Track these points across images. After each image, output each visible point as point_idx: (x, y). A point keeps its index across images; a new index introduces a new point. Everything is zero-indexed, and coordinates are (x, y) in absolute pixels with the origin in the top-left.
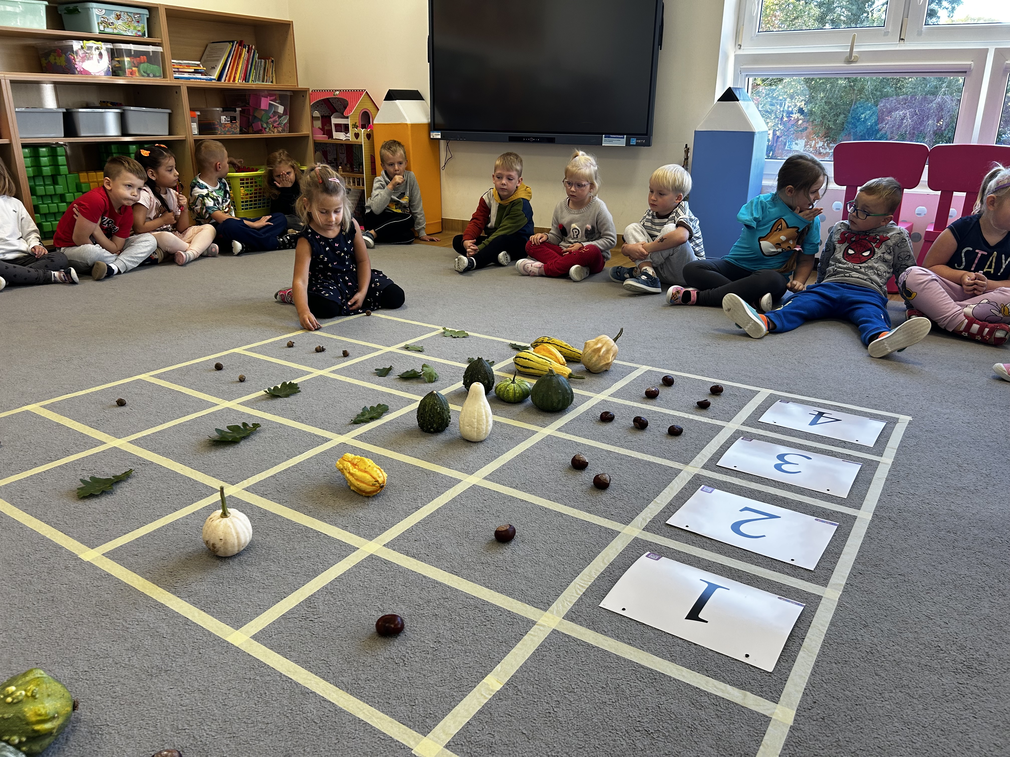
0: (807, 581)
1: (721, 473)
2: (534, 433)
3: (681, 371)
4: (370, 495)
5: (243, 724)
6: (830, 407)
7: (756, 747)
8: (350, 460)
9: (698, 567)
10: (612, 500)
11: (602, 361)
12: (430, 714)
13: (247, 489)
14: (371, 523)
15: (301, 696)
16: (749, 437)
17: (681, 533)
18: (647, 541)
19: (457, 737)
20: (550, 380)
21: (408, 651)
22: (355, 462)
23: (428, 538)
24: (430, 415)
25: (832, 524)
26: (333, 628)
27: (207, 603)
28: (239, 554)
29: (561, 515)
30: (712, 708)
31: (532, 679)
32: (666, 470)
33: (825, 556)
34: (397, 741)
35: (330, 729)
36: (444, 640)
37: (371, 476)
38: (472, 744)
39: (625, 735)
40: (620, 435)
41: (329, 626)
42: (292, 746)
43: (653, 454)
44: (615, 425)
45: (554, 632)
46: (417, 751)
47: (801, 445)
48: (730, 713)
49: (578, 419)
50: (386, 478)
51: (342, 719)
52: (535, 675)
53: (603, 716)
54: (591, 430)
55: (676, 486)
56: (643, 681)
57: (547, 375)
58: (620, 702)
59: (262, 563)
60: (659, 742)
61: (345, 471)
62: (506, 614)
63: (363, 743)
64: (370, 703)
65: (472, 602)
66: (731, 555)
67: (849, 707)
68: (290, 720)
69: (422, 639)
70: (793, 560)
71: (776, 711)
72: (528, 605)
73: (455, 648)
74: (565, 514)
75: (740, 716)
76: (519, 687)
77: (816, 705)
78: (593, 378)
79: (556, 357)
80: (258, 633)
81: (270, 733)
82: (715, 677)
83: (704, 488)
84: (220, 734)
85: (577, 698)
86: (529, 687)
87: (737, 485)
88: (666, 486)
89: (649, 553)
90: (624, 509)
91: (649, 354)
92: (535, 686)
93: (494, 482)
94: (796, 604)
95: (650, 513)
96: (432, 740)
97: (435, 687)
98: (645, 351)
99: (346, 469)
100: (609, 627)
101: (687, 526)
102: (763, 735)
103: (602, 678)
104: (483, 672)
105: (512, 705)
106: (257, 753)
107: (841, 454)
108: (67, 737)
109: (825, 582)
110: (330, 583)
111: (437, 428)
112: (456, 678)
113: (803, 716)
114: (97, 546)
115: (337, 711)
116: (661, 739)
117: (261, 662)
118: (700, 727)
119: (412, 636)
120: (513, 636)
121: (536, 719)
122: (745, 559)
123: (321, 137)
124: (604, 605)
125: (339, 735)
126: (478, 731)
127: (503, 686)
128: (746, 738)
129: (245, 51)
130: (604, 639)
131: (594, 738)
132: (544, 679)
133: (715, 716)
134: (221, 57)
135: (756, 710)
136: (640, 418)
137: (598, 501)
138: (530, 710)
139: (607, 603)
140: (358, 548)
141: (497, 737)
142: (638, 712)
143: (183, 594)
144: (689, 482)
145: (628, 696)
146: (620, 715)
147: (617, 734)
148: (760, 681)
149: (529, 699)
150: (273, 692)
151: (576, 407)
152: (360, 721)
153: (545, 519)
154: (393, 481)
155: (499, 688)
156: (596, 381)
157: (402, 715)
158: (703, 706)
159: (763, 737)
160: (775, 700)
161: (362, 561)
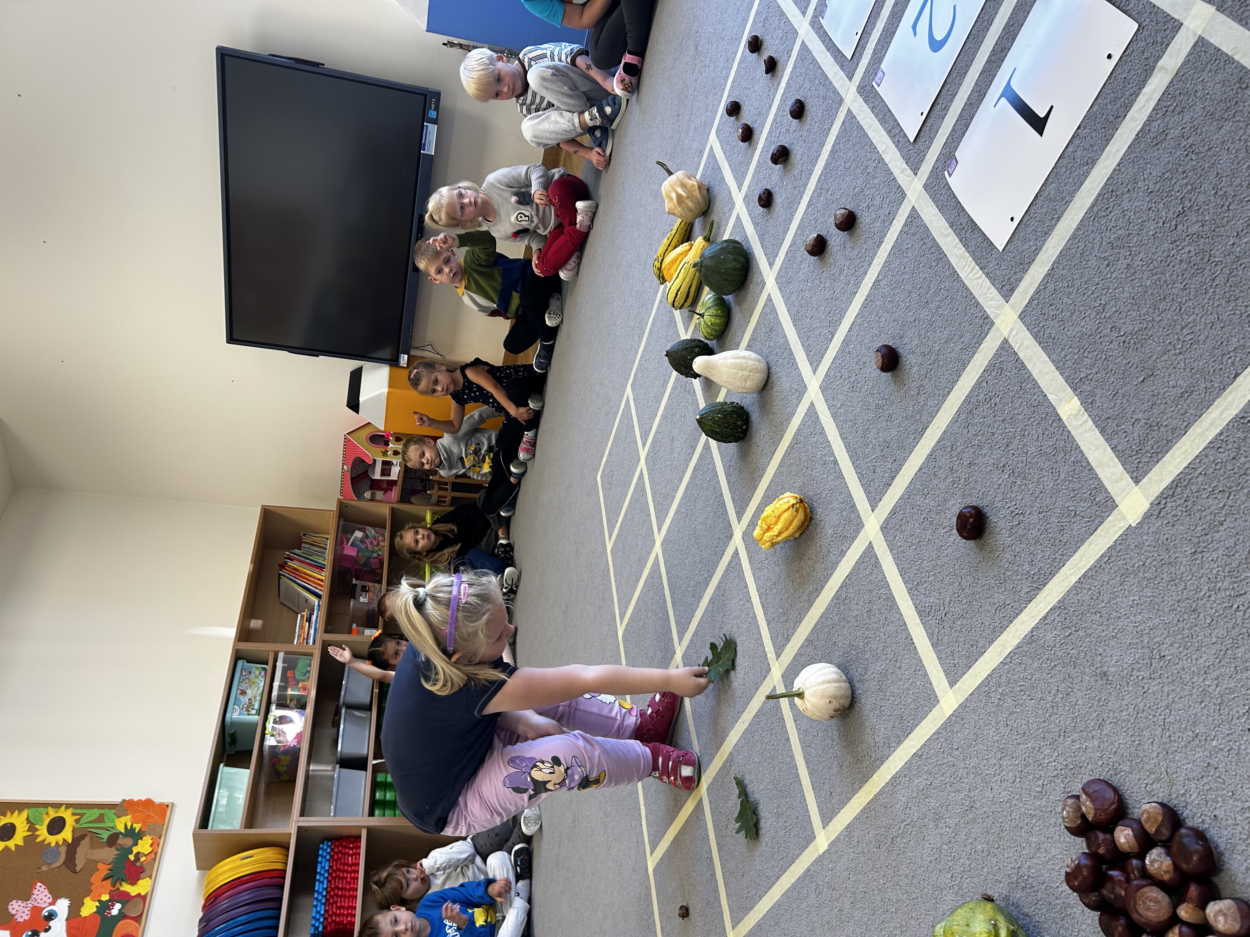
1: (861, 55)
2: (769, 299)
3: (723, 89)
4: (809, 517)
5: (1052, 719)
8: (762, 532)
9: (978, 107)
10: (870, 210)
11: (695, 194)
12: (1090, 494)
13: (778, 656)
14: (842, 522)
15: (1034, 645)
16: (822, 8)
17: (929, 124)
18: (932, 172)
19: (1128, 467)
20: (707, 268)
21: (1007, 507)
22: (765, 527)
23: (874, 457)
24: (725, 427)
26: (960, 591)
27: (901, 728)
28: (850, 682)
29: (877, 281)
30: (1168, 118)
31: (1076, 357)
32: (845, 130)
34: (1115, 542)
35: (1081, 619)
36: (1003, 460)
37: (785, 511)
38: (1140, 449)
39: (1177, 246)
40: (790, 185)
41: (956, 595)
42: (1092, 668)
43: (822, 144)
44: (777, 189)
45: (1022, 317)
46: (1133, 520)
48: (1181, 93)
49: (762, 238)
50: (792, 494)
51: (1073, 603)
52: (1071, 352)
53: (1145, 270)
54: (778, 223)
55: (868, 120)
56: (1110, 209)
57: (700, 271)
59: (867, 656)
60: (1198, 200)
61: (775, 541)
62: (986, 375)
63: (1108, 584)
64: (1061, 565)
65: (963, 416)
66: (971, 58)
68: (1059, 663)
69: (995, 486)
71: (1192, 27)
72: (982, 346)
73: (1015, 448)
74: (878, 277)
75: (1187, 80)
76: (1083, 375)
78: (715, 209)
79: (681, 254)
80: (947, 678)
81: (1070, 690)
82: (1128, 107)
83: (876, 83)
84: (1057, 747)
85: (1113, 302)
86: (1085, 363)
87: (881, 35)
88: (866, 135)
89: (946, 173)
90: (885, 196)
91: (696, 128)
92: (1085, 355)
93: (820, 361)
95: (896, 162)
96: (1125, 497)
97: (1059, 481)
98: (691, 134)
99: (773, 539)
100: (1031, 243)
101: (922, 114)
102: (1220, 53)
103: (1095, 264)
104: (1053, 418)
105: (1103, 389)
106: (1091, 710)
108: (1023, 915)
110: (905, 583)
111: (743, 420)
112: (1053, 453)
114: (813, 832)
115: (1061, 606)
116: (1194, 198)
117: (982, 682)
118: (1190, 140)
119: (989, 498)
120: (1016, 371)
121: (1128, 360)
122: (981, 38)
123: (395, 494)
124: (1001, 245)
125: (1092, 610)
126: (1127, 439)
127: (1077, 395)
128: (1220, 77)
129: (290, 563)
130: (1045, 252)
131: (1171, 288)
132: (1079, 341)
133: (1181, 116)
134: (296, 591)
135: (1185, 56)
136: (773, 155)
137: (869, 230)
138: (1115, 366)
139: (1000, 241)
140: (870, 542)
141: (1140, 415)
142: (1151, 222)
143: (886, 752)
144: (866, 101)
145: (1127, 232)
146: (1150, 247)
147: (1173, 256)
148: (1147, 44)
149: (1100, 365)
150: (1022, 676)
151: (747, 237)
152: (1079, 581)
153: (878, 303)
154: (797, 485)
155: (1078, 401)
156: (718, 206)
157: (1084, 530)
158: (1164, 131)
159: (1223, 53)
160: (1177, 26)
161: (886, 540)
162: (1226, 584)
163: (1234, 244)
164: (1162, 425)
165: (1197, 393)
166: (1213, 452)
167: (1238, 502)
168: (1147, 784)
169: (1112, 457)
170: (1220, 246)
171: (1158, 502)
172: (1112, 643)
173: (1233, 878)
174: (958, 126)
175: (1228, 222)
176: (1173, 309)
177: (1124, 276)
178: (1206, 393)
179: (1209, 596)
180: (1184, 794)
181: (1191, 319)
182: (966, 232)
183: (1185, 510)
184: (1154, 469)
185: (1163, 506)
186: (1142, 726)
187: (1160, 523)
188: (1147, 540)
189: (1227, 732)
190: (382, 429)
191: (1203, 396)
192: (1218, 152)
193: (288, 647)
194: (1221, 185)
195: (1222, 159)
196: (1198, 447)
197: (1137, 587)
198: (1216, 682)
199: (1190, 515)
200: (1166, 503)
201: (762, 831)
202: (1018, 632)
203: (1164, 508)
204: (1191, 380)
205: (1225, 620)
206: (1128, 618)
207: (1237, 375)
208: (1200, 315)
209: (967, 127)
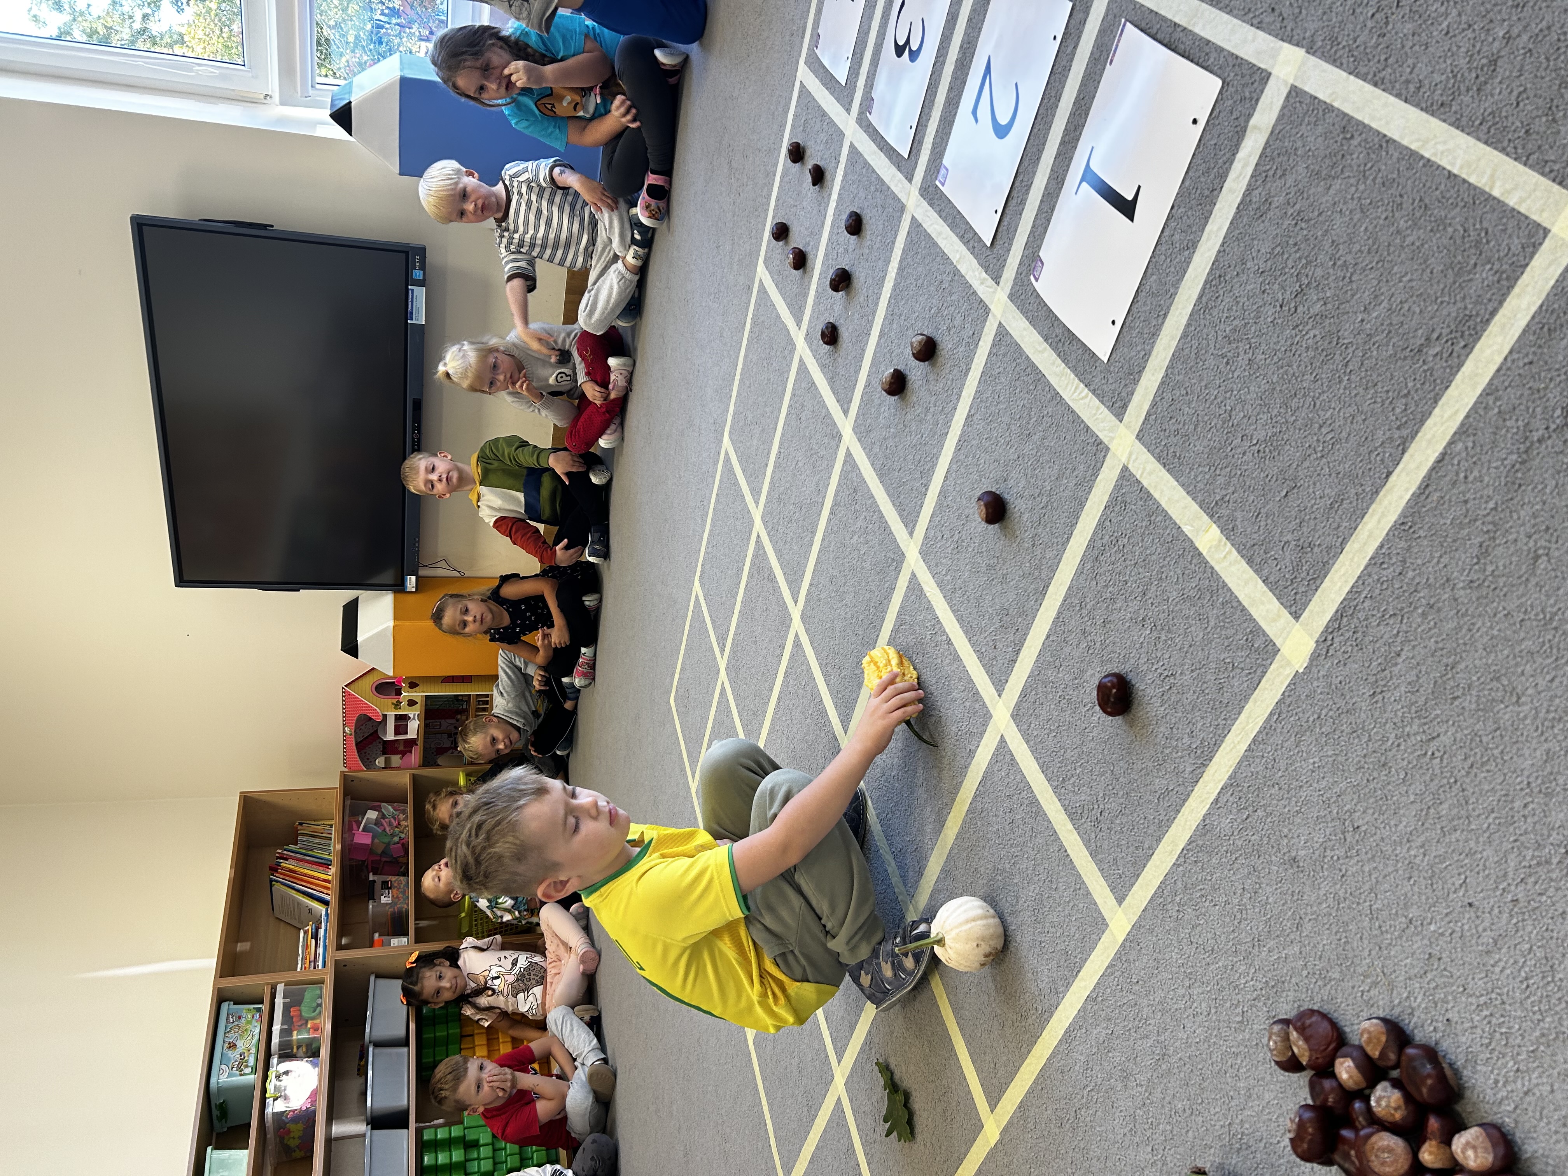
0: (1088, 14)
1: (919, 151)
2: (849, 453)
3: (767, 210)
5: (1242, 926)
7: (1335, 113)
9: (1058, 197)
10: (951, 333)
12: (1247, 639)
14: (966, 714)
15: (1208, 837)
16: (868, 102)
17: (1005, 223)
18: (1015, 278)
19: (1284, 601)
21: (1153, 669)
23: (992, 628)
26: (1114, 782)
27: (1067, 967)
28: (1000, 916)
29: (970, 416)
30: (1269, 184)
31: (1207, 477)
32: (912, 241)
34: (1283, 694)
35: (1258, 795)
36: (1141, 612)
38: (1296, 578)
39: (1301, 331)
40: (857, 314)
41: (1110, 788)
42: (1278, 855)
43: (888, 262)
44: (842, 321)
45: (1140, 437)
46: (1299, 664)
47: (881, 19)
48: (1279, 155)
49: (831, 381)
51: (1246, 777)
52: (1201, 472)
53: (1269, 364)
54: (848, 361)
55: (936, 226)
56: (1221, 297)
58: (1250, 337)
59: (1016, 881)
60: (1316, 275)
62: (1109, 512)
63: (1282, 747)
64: (1226, 733)
65: (1088, 566)
66: (1042, 141)
68: (1241, 855)
69: (1137, 646)
70: (1055, 38)
71: (1281, 76)
72: (1099, 477)
73: (1153, 596)
74: (969, 411)
75: (1284, 138)
76: (1218, 497)
77: (1276, 7)
80: (1114, 894)
81: (1258, 886)
82: (1223, 177)
83: (940, 181)
85: (1240, 406)
86: (1219, 482)
87: (939, 126)
88: (935, 244)
89: (1032, 277)
90: (967, 313)
91: (740, 259)
93: (917, 521)
94: (1121, 34)
95: (974, 271)
96: (1285, 639)
97: (1209, 629)
98: (735, 267)
100: (1139, 348)
101: (996, 212)
102: (1316, 101)
103: (1213, 363)
104: (1191, 554)
105: (1243, 511)
106: (1285, 908)
110: (1049, 782)
112: (1198, 596)
114: (980, 1120)
115: (1232, 784)
116: (1311, 273)
117: (1155, 893)
118: (1297, 207)
119: (1132, 661)
120: (1142, 502)
121: (1266, 473)
122: (1050, 117)
123: (415, 756)
124: (1105, 356)
125: (1268, 783)
126: (1279, 567)
127: (1215, 522)
128: (1320, 129)
129: (284, 864)
130: (1156, 357)
131: (1301, 381)
132: (1208, 458)
133: (1283, 181)
134: (294, 899)
135: (1278, 111)
136: (832, 281)
137: (952, 357)
138: (1253, 481)
139: (1103, 350)
140: (1002, 736)
141: (1288, 537)
142: (1267, 307)
143: (1054, 1001)
144: (931, 205)
145: (1243, 322)
146: (1271, 337)
147: (1298, 343)
148: (1235, 102)
149: (1236, 483)
150: (1200, 878)
151: (814, 381)
152: (1249, 749)
153: (974, 442)
155: (1217, 529)
157: (1245, 685)
158: (1266, 200)
159: (1320, 101)
160: (1264, 76)
161: (1020, 730)
162: (1415, 727)
163: (1362, 321)
164: (1315, 545)
165: (1348, 501)
166: (1376, 569)
167: (1414, 625)
168: (1363, 992)
169: (1265, 592)
170: (1348, 325)
171: (1323, 638)
172: (1298, 820)
173: (1481, 1096)
174: (1038, 221)
175: (1353, 296)
176: (1306, 406)
177: (1247, 373)
178: (1357, 499)
179: (1399, 745)
180: (1408, 997)
181: (1329, 413)
182: (1063, 344)
183: (1355, 644)
184: (1314, 599)
185: (1329, 643)
186: (1346, 919)
187: (1330, 664)
188: (1318, 687)
189: (1445, 911)
190: (391, 674)
191: (1354, 504)
192: (1330, 217)
193: (290, 976)
194: (1339, 254)
195: (1335, 224)
196: (1359, 565)
197: (1315, 746)
198: (1422, 851)
199: (1361, 649)
200: (1333, 638)
201: (918, 1129)
202: (1188, 823)
203: (1332, 644)
204: (1339, 486)
205: (1421, 772)
206: (1311, 785)
207: (1389, 474)
208: (1338, 409)
209: (1049, 221)
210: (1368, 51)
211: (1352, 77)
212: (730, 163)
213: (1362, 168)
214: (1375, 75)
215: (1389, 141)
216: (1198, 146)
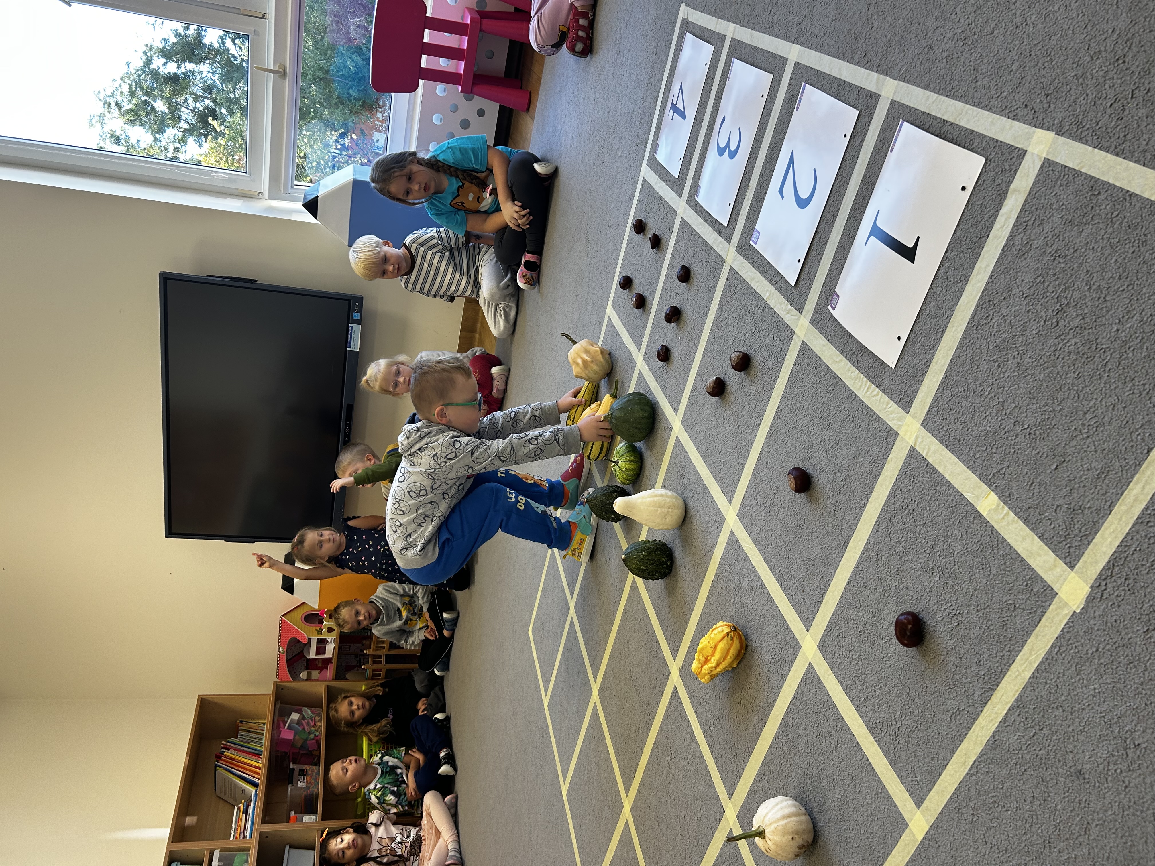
0: (872, 118)
1: (736, 221)
2: (678, 441)
3: (615, 268)
4: (744, 644)
5: (1033, 830)
6: (665, 96)
7: (1083, 176)
8: (700, 665)
9: (850, 248)
10: (763, 350)
11: (598, 358)
12: (1027, 585)
13: (730, 795)
14: (778, 645)
15: (998, 750)
16: (695, 188)
17: (806, 269)
18: (816, 308)
19: (1060, 553)
20: (617, 418)
21: (943, 609)
22: (702, 659)
23: (801, 576)
24: (651, 564)
25: (803, 90)
26: (910, 702)
27: (871, 860)
28: (810, 814)
29: (778, 411)
30: (1030, 231)
31: (985, 454)
32: (730, 285)
33: (842, 98)
34: (1063, 630)
35: (1043, 716)
36: (930, 562)
37: (720, 641)
39: (1063, 340)
40: (685, 339)
41: (907, 707)
42: (1065, 768)
43: (711, 300)
44: (673, 344)
45: (924, 424)
46: (1076, 606)
47: (708, 129)
48: (1037, 209)
49: (664, 388)
50: (725, 623)
51: (1031, 700)
52: (979, 451)
53: (1037, 366)
54: (678, 373)
55: (750, 274)
56: (991, 317)
58: (1018, 346)
59: (823, 784)
60: (1074, 297)
61: (713, 673)
62: (899, 484)
63: (1064, 675)
64: (1011, 662)
65: (883, 526)
66: (836, 208)
67: (1033, 64)
68: (1029, 767)
69: (928, 590)
70: (845, 136)
71: (1036, 152)
72: (890, 456)
73: (941, 549)
74: (778, 407)
75: (1041, 197)
76: (995, 471)
77: (1029, 104)
78: (618, 370)
80: (912, 798)
81: (1046, 795)
82: (989, 228)
83: (753, 241)
85: (1011, 398)
86: (995, 458)
87: (752, 202)
88: (749, 286)
89: (829, 307)
90: (775, 335)
91: (593, 304)
92: (994, 451)
93: (735, 492)
94: (899, 131)
95: (781, 305)
96: (1062, 585)
97: (991, 577)
98: (590, 309)
99: (711, 671)
100: (921, 357)
101: (799, 261)
102: (1067, 169)
103: (986, 367)
104: (973, 515)
105: (1018, 481)
106: (1073, 814)
107: (720, 82)
109: (874, 97)
110: (851, 701)
111: (667, 556)
112: (980, 550)
113: (1043, 119)
115: (1019, 706)
116: (1070, 295)
117: (951, 799)
118: (1055, 247)
119: (923, 603)
120: (928, 476)
121: (1038, 451)
122: (843, 191)
123: (330, 671)
124: (892, 363)
125: (1053, 705)
126: (1052, 526)
127: (993, 491)
128: (1071, 189)
129: (227, 753)
130: (936, 363)
131: (1066, 378)
132: (985, 439)
133: (1041, 228)
134: (232, 782)
135: (1034, 177)
136: (666, 315)
137: (764, 367)
138: (1025, 458)
139: (891, 359)
140: (810, 663)
141: (1060, 502)
142: (1032, 322)
144: (746, 259)
145: (1011, 335)
146: (1036, 345)
147: (1060, 349)
148: (997, 173)
149: (1010, 459)
150: (992, 787)
151: (650, 389)
152: (1033, 676)
153: (782, 431)
154: (728, 614)
155: (995, 496)
156: (620, 367)
157: (1027, 622)
158: (1027, 243)
159: (1069, 168)
160: (1022, 153)
161: (826, 659)
163: (1118, 330)
164: (1085, 508)
165: (1114, 472)
166: (1142, 527)
169: (1041, 546)
170: (1105, 334)
171: (1098, 584)
172: (1081, 738)
174: (834, 266)
175: (1108, 311)
176: (1071, 397)
177: (1016, 374)
178: (1122, 471)
181: (1092, 403)
182: (857, 356)
183: (1127, 589)
184: (1087, 552)
185: (1104, 588)
187: (1105, 605)
188: (1095, 624)
190: (316, 607)
191: (1120, 474)
192: (1084, 253)
193: (224, 844)
194: (1094, 280)
195: (1089, 258)
196: (1127, 524)
197: (1095, 675)
199: (1133, 593)
200: (1106, 584)
202: (979, 739)
203: (1106, 589)
204: (1105, 461)
206: (1092, 708)
207: (1150, 450)
208: (1100, 399)
209: (843, 266)
210: (1109, 130)
211: (1096, 150)
212: (587, 237)
213: (1109, 216)
214: (1116, 148)
215: (1132, 195)
216: (967, 206)
